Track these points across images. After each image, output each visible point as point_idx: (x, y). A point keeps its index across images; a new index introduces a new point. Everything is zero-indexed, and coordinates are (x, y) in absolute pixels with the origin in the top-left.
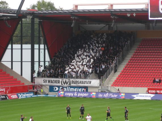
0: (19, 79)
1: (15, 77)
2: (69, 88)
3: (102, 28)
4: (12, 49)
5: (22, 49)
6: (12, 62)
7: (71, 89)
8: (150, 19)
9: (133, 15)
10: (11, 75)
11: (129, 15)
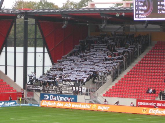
0: (11, 86)
1: (8, 83)
2: (59, 96)
3: (118, 29)
4: (6, 52)
5: (15, 52)
6: (6, 66)
7: (61, 98)
8: (135, 19)
9: (122, 15)
10: (5, 81)
11: (118, 15)
